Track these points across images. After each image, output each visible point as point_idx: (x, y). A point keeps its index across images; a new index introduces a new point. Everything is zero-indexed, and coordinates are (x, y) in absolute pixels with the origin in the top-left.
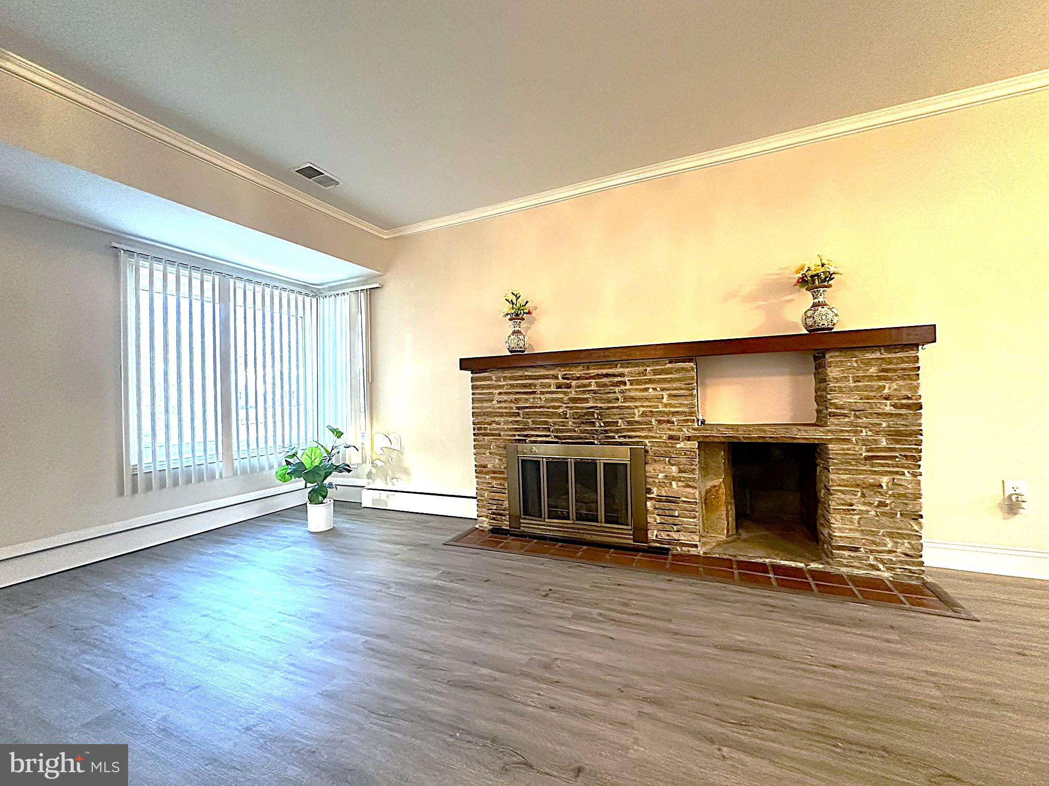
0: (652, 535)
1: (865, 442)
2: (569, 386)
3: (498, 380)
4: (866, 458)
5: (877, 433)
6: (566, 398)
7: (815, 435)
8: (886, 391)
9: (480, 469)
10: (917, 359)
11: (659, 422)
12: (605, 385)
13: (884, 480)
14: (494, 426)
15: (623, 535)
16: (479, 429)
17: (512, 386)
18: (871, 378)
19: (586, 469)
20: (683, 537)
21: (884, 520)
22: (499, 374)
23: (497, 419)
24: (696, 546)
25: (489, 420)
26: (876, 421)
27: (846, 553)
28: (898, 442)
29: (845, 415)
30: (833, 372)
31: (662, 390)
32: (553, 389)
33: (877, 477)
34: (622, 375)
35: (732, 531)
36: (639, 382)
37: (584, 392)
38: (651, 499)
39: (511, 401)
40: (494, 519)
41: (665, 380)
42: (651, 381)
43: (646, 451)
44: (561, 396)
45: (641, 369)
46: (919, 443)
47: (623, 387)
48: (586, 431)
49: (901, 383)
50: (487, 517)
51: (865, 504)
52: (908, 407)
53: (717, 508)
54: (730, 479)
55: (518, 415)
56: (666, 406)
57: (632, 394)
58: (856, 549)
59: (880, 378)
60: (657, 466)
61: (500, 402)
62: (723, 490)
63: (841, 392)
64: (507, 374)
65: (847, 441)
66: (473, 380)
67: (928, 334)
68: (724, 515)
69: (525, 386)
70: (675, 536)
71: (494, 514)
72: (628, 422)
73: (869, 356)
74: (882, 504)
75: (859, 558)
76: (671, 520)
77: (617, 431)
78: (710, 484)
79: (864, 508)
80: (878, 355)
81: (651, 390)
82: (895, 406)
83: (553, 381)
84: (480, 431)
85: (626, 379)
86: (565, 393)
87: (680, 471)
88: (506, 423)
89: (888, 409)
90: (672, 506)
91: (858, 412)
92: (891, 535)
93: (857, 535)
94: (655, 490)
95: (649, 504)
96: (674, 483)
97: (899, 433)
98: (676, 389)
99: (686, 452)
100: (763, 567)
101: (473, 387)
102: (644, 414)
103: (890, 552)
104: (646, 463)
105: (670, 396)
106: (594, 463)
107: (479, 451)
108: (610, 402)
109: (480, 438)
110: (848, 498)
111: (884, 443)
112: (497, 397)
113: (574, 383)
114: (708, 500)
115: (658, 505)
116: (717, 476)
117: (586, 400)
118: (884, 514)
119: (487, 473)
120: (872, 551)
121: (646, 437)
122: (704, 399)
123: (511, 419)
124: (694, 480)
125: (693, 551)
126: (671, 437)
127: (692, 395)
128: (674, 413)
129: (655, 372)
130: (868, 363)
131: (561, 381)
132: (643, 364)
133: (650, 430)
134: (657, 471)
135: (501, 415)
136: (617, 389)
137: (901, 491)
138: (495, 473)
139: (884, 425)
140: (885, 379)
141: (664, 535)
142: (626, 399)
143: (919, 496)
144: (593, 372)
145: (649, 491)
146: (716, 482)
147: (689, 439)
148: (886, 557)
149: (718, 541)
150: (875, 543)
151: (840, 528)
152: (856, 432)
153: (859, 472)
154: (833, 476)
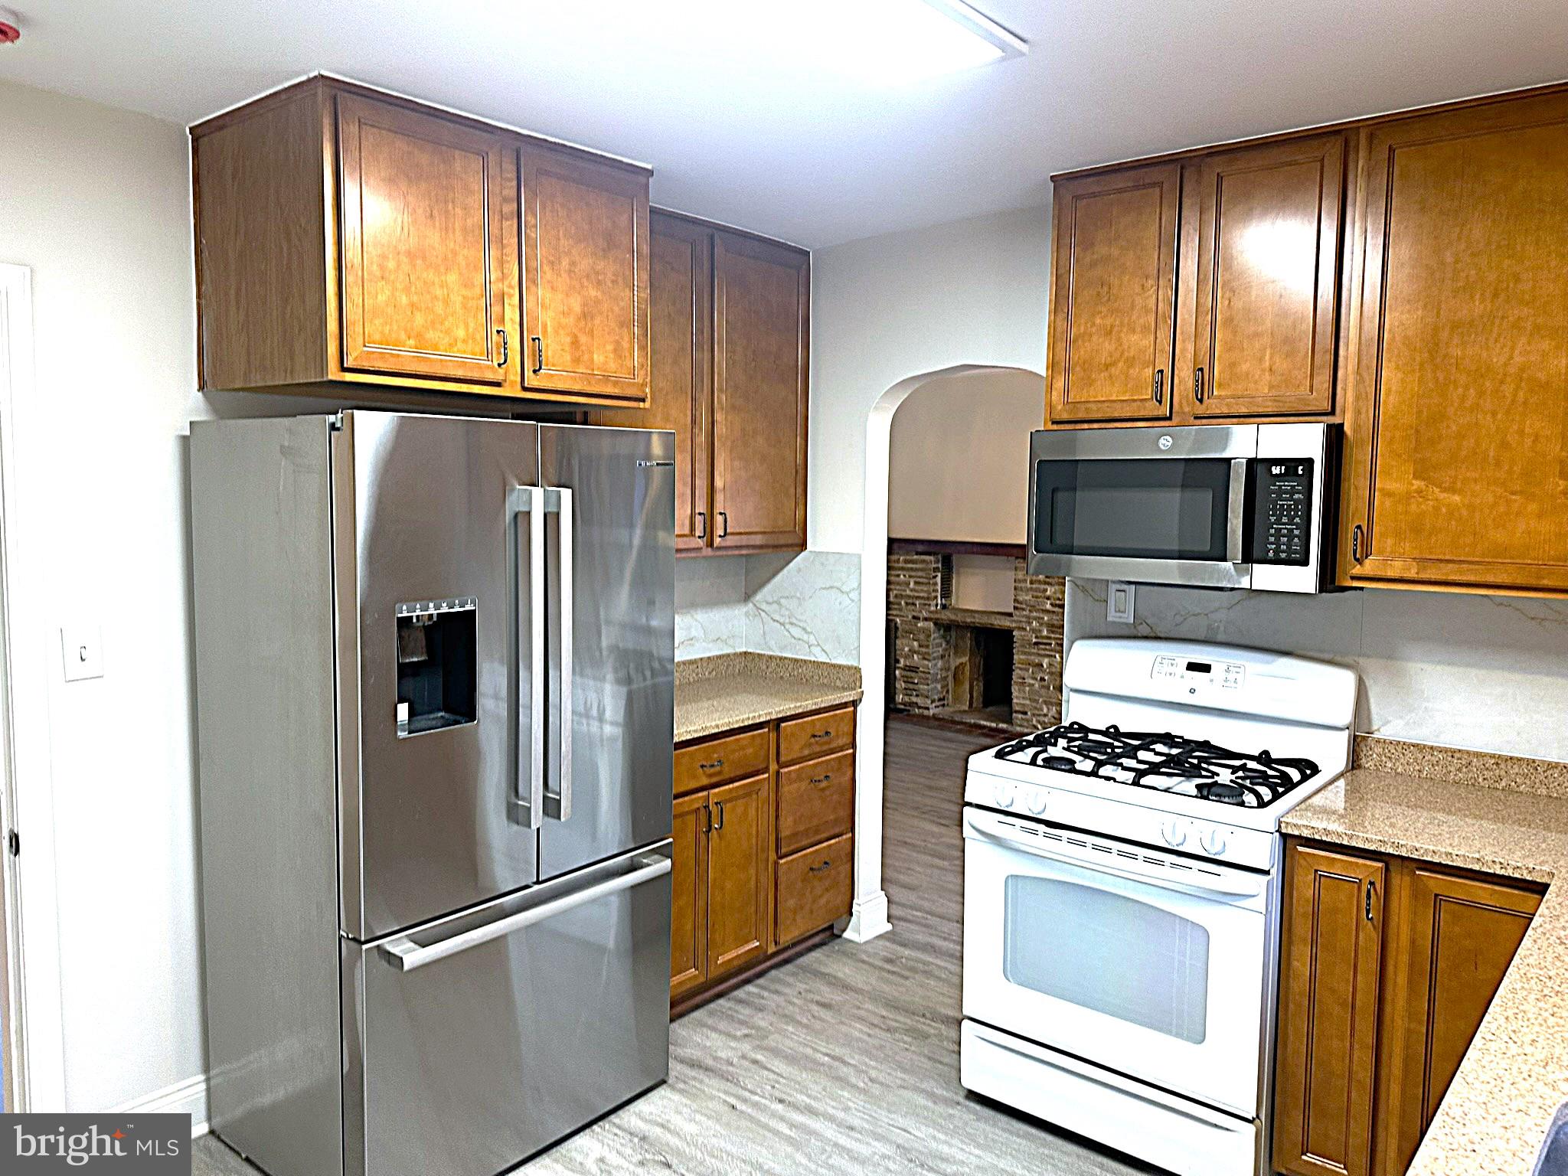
0: (898, 698)
1: (1033, 630)
4: (1036, 644)
5: (1042, 625)
7: (1006, 623)
8: (1048, 593)
11: (907, 604)
13: (1045, 662)
18: (1039, 582)
20: (919, 701)
21: (1043, 692)
24: (928, 709)
26: (1042, 615)
27: (1020, 716)
28: (1053, 632)
29: (1023, 609)
30: (1020, 575)
31: (910, 577)
33: (1041, 658)
38: (899, 668)
41: (912, 569)
42: (902, 569)
43: (897, 628)
49: (1057, 587)
51: (1033, 678)
52: (1058, 606)
53: (963, 683)
54: (979, 660)
56: (911, 590)
58: (1026, 713)
59: (1046, 583)
60: (905, 641)
62: (968, 667)
63: (1022, 590)
65: (1024, 629)
68: (969, 689)
70: (914, 699)
74: (1042, 679)
75: (1027, 721)
76: (911, 686)
79: (1032, 682)
81: (902, 576)
87: (920, 646)
89: (1048, 607)
90: (913, 674)
91: (1033, 608)
92: (1045, 702)
93: (1028, 702)
94: (902, 661)
95: (897, 672)
96: (915, 656)
97: (1053, 626)
98: (919, 577)
99: (924, 630)
102: (896, 597)
103: (1045, 715)
104: (896, 638)
105: (916, 583)
110: (1023, 674)
111: (1045, 633)
115: (905, 673)
116: (965, 655)
118: (1043, 687)
120: (1034, 715)
121: (897, 616)
124: (928, 653)
125: (926, 712)
126: (914, 617)
128: (918, 598)
129: (906, 562)
133: (900, 610)
134: (904, 645)
137: (1054, 670)
139: (1046, 618)
140: (1048, 583)
141: (907, 699)
145: (897, 662)
146: (959, 661)
147: (926, 619)
148: (1042, 719)
149: (959, 706)
150: (1036, 708)
151: (1018, 698)
152: (1030, 623)
153: (1030, 654)
154: (1015, 657)
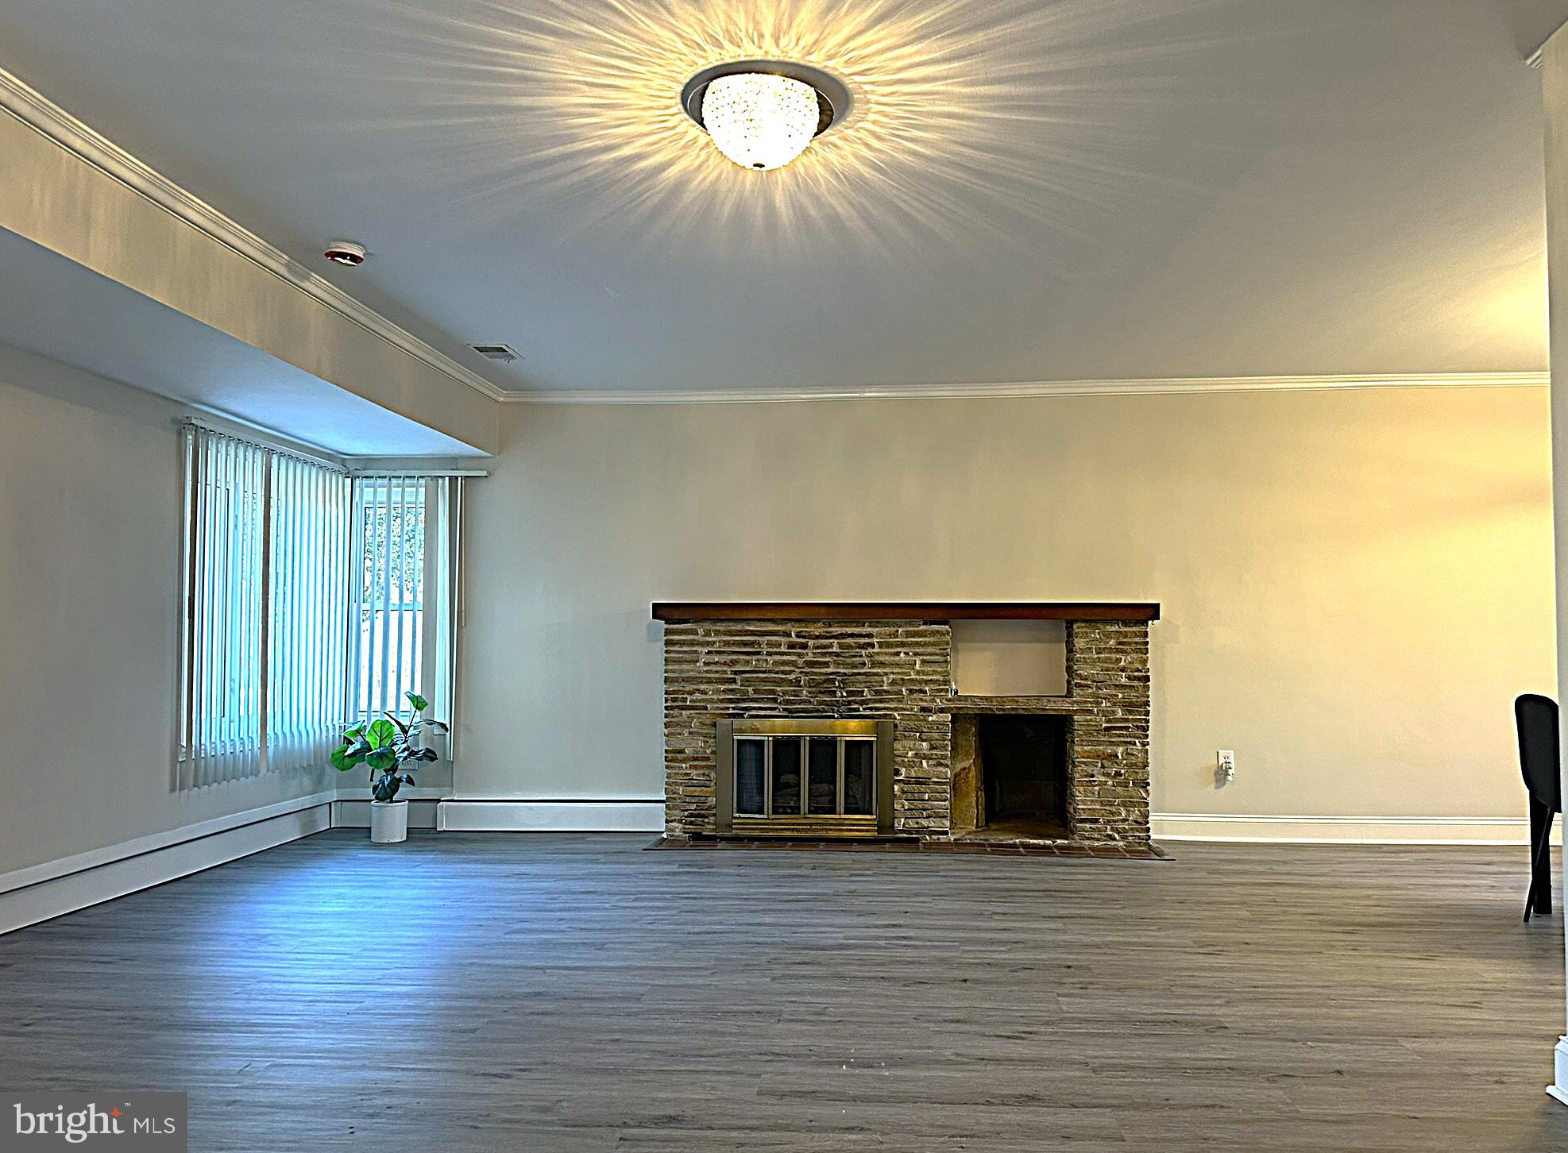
0: (900, 824)
1: (1104, 713)
2: (804, 646)
3: (707, 633)
4: (1107, 729)
5: (1114, 704)
6: (800, 662)
7: (1065, 706)
8: (1122, 663)
9: (673, 756)
10: (1146, 634)
11: (911, 691)
12: (849, 647)
13: (1120, 750)
14: (698, 696)
15: (866, 825)
16: (674, 700)
17: (727, 643)
18: (1110, 650)
19: (824, 748)
20: (932, 824)
21: (1119, 789)
22: (708, 626)
23: (702, 687)
24: (946, 833)
25: (689, 687)
26: (1114, 692)
27: (1088, 825)
28: (1131, 712)
29: (1088, 686)
30: (1080, 643)
31: (915, 654)
32: (783, 649)
33: (1115, 748)
34: (870, 636)
35: (982, 822)
36: (889, 645)
37: (824, 655)
38: (899, 781)
39: (725, 664)
40: (691, 823)
41: (918, 644)
42: (903, 644)
43: (896, 726)
44: (794, 658)
45: (893, 629)
46: (1147, 713)
47: (870, 650)
48: (824, 702)
49: (1134, 656)
50: (680, 821)
51: (1104, 774)
52: (1139, 679)
53: (967, 795)
54: (980, 761)
55: (734, 681)
56: (918, 673)
57: (881, 658)
58: (1096, 821)
59: (1118, 651)
60: (906, 743)
61: (707, 664)
62: (973, 773)
63: (1086, 663)
64: (721, 627)
65: (1090, 712)
66: (668, 632)
67: (1153, 611)
68: (973, 803)
69: (745, 644)
70: (925, 823)
71: (692, 815)
72: (877, 692)
73: (1109, 628)
74: (1118, 774)
75: (1099, 830)
76: (919, 804)
77: (862, 703)
78: (959, 767)
79: (1103, 779)
80: (1115, 628)
81: (902, 655)
82: (1129, 678)
83: (783, 640)
84: (674, 703)
85: (875, 640)
86: (799, 655)
87: (932, 748)
88: (718, 691)
89: (1124, 681)
90: (923, 788)
91: (1099, 684)
92: (1124, 804)
93: (1097, 806)
94: (903, 771)
95: (896, 788)
96: (924, 762)
97: (1131, 704)
98: (930, 654)
99: (939, 725)
100: (1014, 846)
101: (668, 643)
102: (893, 683)
103: (1124, 820)
104: (895, 740)
105: (923, 662)
106: (832, 743)
107: (671, 730)
108: (854, 666)
109: (676, 712)
110: (1089, 770)
111: (1120, 714)
112: (703, 659)
113: (811, 643)
114: (956, 784)
115: (906, 788)
116: (967, 756)
117: (826, 664)
118: (1119, 784)
119: (684, 760)
120: (1109, 821)
121: (895, 709)
122: (957, 667)
123: (723, 687)
124: (945, 757)
125: (943, 838)
126: (923, 709)
127: (946, 661)
128: (927, 682)
129: (908, 634)
130: (1109, 635)
131: (794, 639)
132: (895, 625)
133: (900, 701)
134: (907, 749)
135: (710, 681)
136: (863, 652)
137: (1133, 760)
138: (696, 759)
139: (1120, 696)
140: (1123, 652)
141: (912, 824)
142: (873, 665)
143: (1146, 765)
144: (836, 630)
145: (897, 773)
146: (966, 764)
147: (942, 710)
148: (1121, 826)
149: (968, 831)
150: (1112, 813)
151: (1083, 800)
152: (1098, 704)
153: (1099, 743)
154: (1077, 748)
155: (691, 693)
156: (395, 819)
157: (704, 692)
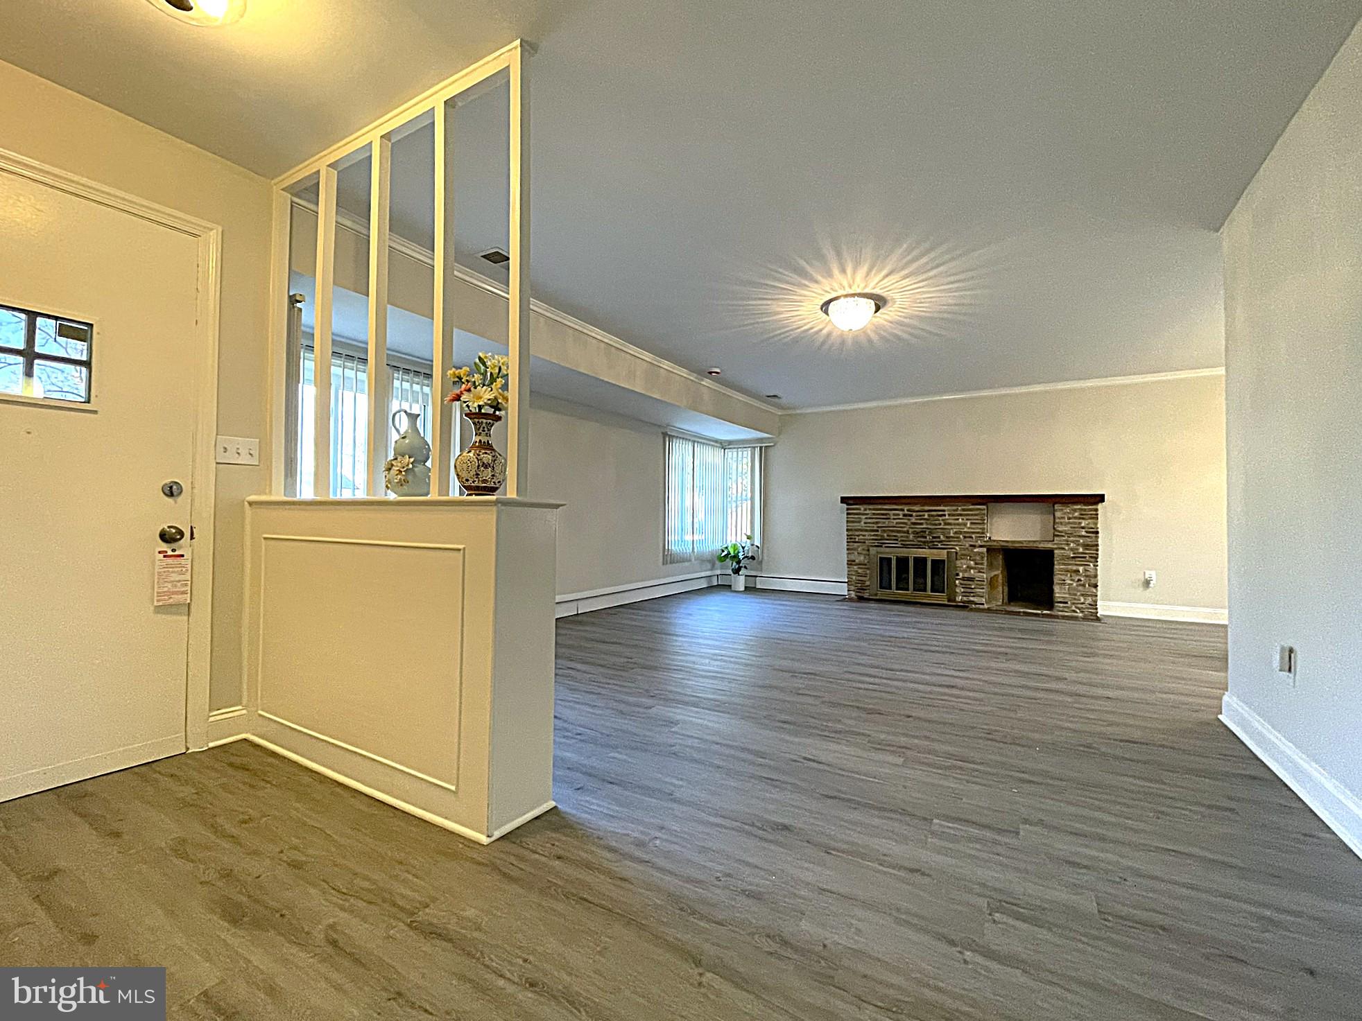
0: (959, 598)
1: (1072, 549)
2: (911, 516)
3: (865, 510)
4: (1073, 557)
5: (1078, 545)
6: (909, 523)
7: (1050, 545)
8: (1083, 525)
9: (850, 563)
10: (1097, 510)
11: (965, 537)
12: (932, 516)
13: (1081, 569)
14: (861, 537)
15: (942, 598)
17: (874, 514)
18: (1075, 518)
19: (920, 562)
20: (976, 599)
21: (1080, 588)
22: (866, 506)
23: (863, 533)
24: (983, 604)
25: (857, 533)
26: (1077, 539)
27: (1061, 605)
28: (1088, 549)
29: (1063, 536)
30: (1058, 514)
31: (967, 519)
32: (901, 517)
33: (1078, 567)
34: (944, 511)
35: (1006, 600)
36: (953, 515)
37: (921, 519)
38: (959, 579)
39: (873, 523)
40: (859, 592)
41: (968, 515)
42: (961, 515)
43: (956, 553)
44: (906, 521)
45: (955, 508)
46: (1097, 550)
47: (944, 518)
48: (921, 541)
49: (1090, 521)
50: (854, 591)
51: (1071, 580)
52: (1093, 533)
53: (997, 587)
54: (1005, 573)
55: (878, 531)
56: (969, 528)
57: (950, 521)
58: (1066, 603)
59: (1080, 518)
60: (962, 561)
61: (865, 523)
62: (1001, 576)
63: (1063, 524)
64: (871, 507)
65: (1064, 549)
66: (848, 509)
67: (1101, 498)
68: (1001, 591)
69: (883, 514)
70: (972, 599)
71: (859, 589)
72: (947, 537)
73: (1076, 507)
74: (1079, 580)
75: (1068, 608)
76: (969, 590)
77: (939, 542)
78: (993, 574)
79: (1071, 582)
80: (1079, 507)
81: (960, 520)
82: (1087, 532)
83: (901, 513)
84: (851, 539)
85: (946, 513)
86: (909, 520)
87: (976, 564)
88: (871, 535)
89: (1084, 533)
90: (970, 583)
91: (1070, 535)
92: (1082, 595)
93: (1067, 596)
94: (961, 574)
95: (957, 582)
96: (972, 570)
97: (1088, 545)
98: (975, 520)
99: (979, 553)
100: (1020, 612)
101: (848, 514)
102: (956, 533)
103: (1082, 603)
104: (956, 559)
105: (971, 523)
106: (925, 559)
107: (850, 552)
108: (936, 525)
109: (851, 544)
110: (1063, 577)
111: (1081, 550)
112: (863, 521)
113: (914, 514)
114: (992, 583)
115: (962, 582)
116: (997, 569)
117: (921, 524)
118: (1080, 585)
119: (855, 565)
120: (1074, 603)
121: (957, 545)
122: (991, 524)
123: (873, 533)
124: (983, 569)
125: (981, 606)
126: (971, 546)
127: (984, 523)
128: (973, 533)
129: (964, 510)
130: (1075, 510)
131: (906, 512)
132: (957, 506)
133: (959, 541)
134: (962, 564)
135: (866, 531)
136: (940, 518)
137: (1088, 573)
138: (860, 565)
139: (1081, 541)
140: (1083, 519)
141: (965, 599)
142: (946, 524)
143: (1096, 576)
144: (927, 508)
145: (958, 575)
146: (996, 573)
147: (981, 546)
148: (1080, 606)
149: (997, 603)
150: (1075, 599)
151: (1059, 593)
152: (1068, 545)
153: (1069, 564)
154: (1056, 567)
155: (858, 536)
156: (740, 582)
157: (864, 536)
